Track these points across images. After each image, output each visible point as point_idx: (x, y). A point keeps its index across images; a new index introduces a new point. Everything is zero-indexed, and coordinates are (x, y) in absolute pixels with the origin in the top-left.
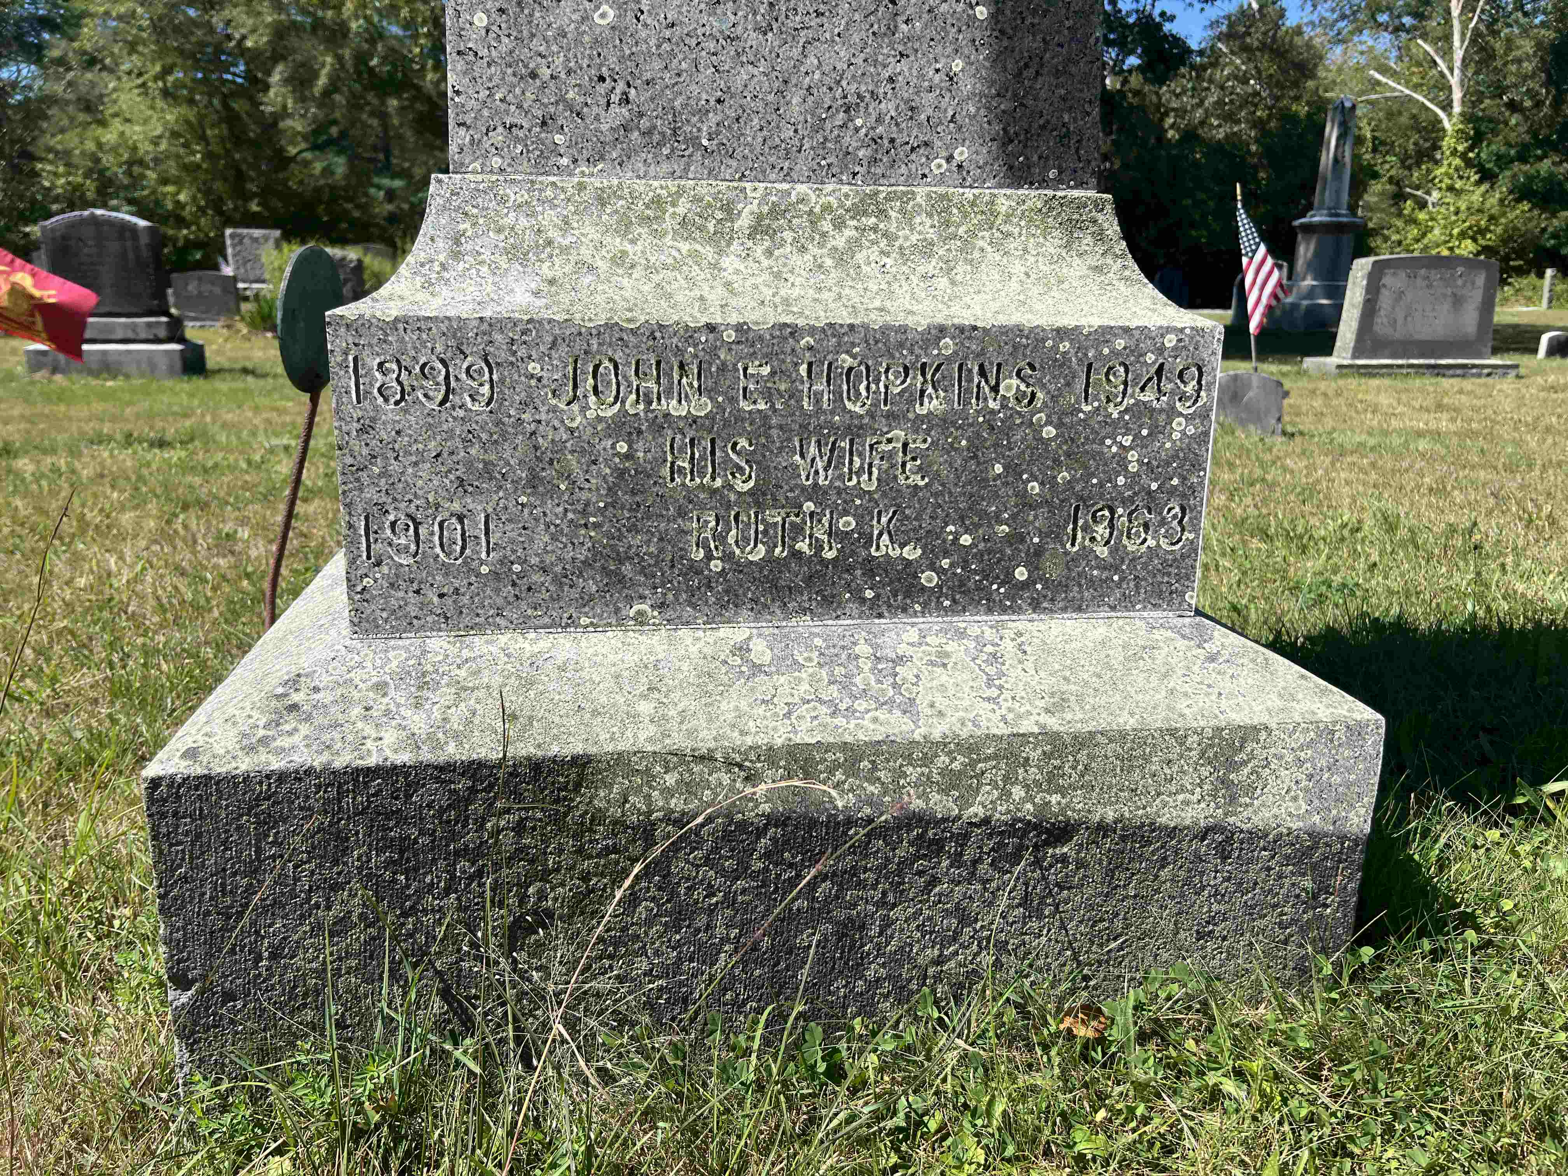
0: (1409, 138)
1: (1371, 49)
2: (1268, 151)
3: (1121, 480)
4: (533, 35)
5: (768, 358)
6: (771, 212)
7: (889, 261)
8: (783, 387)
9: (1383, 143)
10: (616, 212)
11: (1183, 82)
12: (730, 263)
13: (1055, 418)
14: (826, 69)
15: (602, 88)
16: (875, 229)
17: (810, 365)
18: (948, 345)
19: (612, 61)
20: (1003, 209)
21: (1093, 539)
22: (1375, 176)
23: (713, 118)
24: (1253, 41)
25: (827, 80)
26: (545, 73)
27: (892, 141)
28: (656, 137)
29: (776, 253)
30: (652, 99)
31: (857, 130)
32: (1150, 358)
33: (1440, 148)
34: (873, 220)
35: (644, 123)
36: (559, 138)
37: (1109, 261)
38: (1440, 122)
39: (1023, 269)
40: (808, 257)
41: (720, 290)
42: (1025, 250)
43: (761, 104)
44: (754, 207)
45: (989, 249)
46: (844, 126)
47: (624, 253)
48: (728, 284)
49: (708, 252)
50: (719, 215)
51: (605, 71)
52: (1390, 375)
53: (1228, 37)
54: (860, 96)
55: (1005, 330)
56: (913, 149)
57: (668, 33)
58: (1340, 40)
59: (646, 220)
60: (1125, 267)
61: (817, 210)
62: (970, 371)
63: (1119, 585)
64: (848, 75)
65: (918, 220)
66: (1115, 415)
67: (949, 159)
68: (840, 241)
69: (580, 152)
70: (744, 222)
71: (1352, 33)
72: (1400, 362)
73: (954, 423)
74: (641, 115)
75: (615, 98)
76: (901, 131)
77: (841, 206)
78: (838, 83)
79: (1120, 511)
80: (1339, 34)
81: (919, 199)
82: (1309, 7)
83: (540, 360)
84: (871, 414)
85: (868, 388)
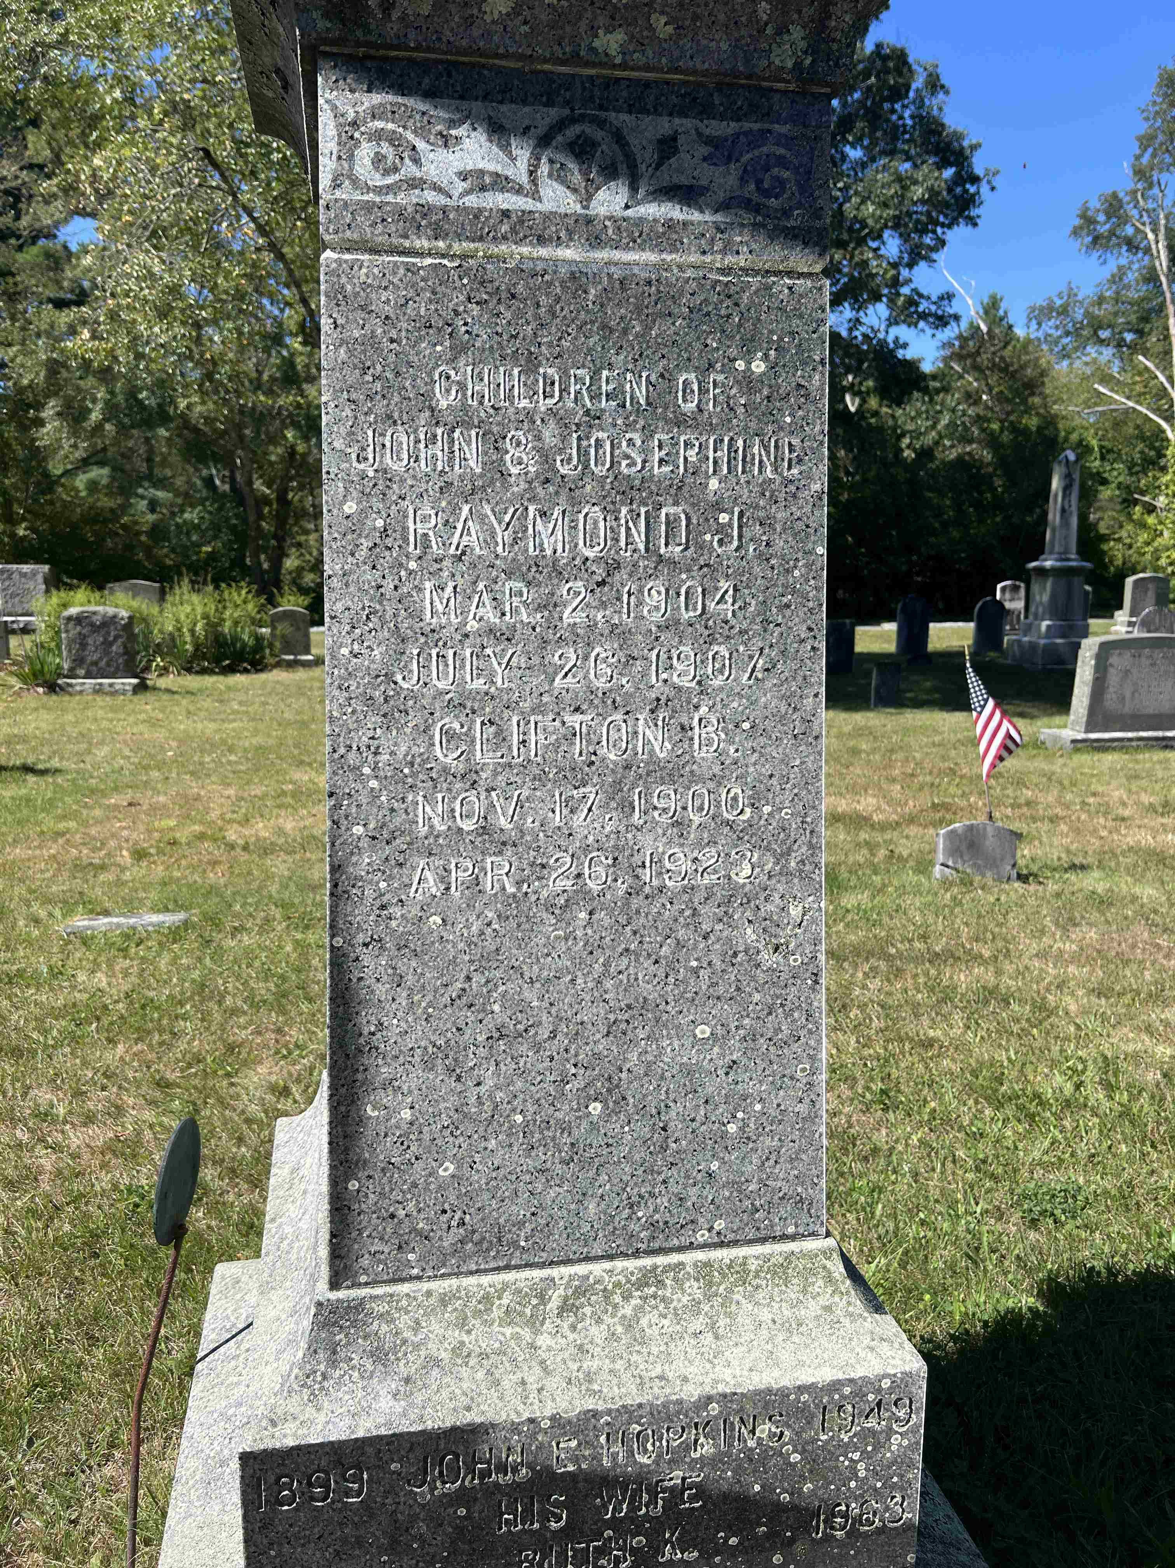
0: (1135, 447)
1: (1095, 361)
2: (1002, 462)
3: (853, 1484)
4: (392, 1190)
5: (575, 1435)
6: (574, 1293)
7: (666, 1322)
8: (587, 1453)
9: (1110, 451)
10: (456, 1309)
11: (917, 403)
12: (544, 1340)
13: (799, 1448)
14: (615, 1181)
15: (444, 1218)
16: (654, 1297)
17: (608, 1435)
18: (714, 1408)
19: (452, 1199)
20: (753, 1268)
21: (832, 1528)
22: (1104, 482)
23: (528, 1227)
24: (984, 359)
25: (615, 1189)
26: (401, 1213)
27: (666, 1223)
28: (485, 1245)
29: (579, 1326)
30: (482, 1220)
31: (639, 1219)
32: (871, 1397)
33: (1165, 456)
34: (653, 1289)
35: (476, 1237)
36: (411, 1257)
37: (837, 1298)
38: (1164, 431)
39: (770, 1316)
40: (604, 1327)
41: (537, 1370)
42: (772, 1298)
43: (565, 1212)
44: (561, 1292)
45: (744, 1301)
46: (629, 1218)
47: (462, 1343)
48: (542, 1362)
49: (526, 1334)
50: (534, 1301)
51: (447, 1206)
52: (1122, 748)
53: (959, 357)
54: (641, 1197)
55: (757, 1392)
56: (682, 1226)
57: (494, 1175)
58: (1065, 355)
59: (477, 1313)
60: (849, 1304)
61: (610, 1287)
62: (732, 1423)
63: (854, 1557)
64: (631, 1183)
65: (688, 1284)
66: (846, 1440)
67: (710, 1230)
68: (627, 1310)
69: (427, 1263)
70: (554, 1304)
71: (1076, 349)
72: (1130, 735)
73: (721, 1461)
74: (474, 1232)
75: (454, 1223)
76: (672, 1216)
77: (629, 1281)
78: (624, 1189)
79: (853, 1505)
80: (1064, 349)
81: (688, 1269)
82: (1034, 325)
83: (400, 1461)
84: (657, 1462)
85: (653, 1445)
